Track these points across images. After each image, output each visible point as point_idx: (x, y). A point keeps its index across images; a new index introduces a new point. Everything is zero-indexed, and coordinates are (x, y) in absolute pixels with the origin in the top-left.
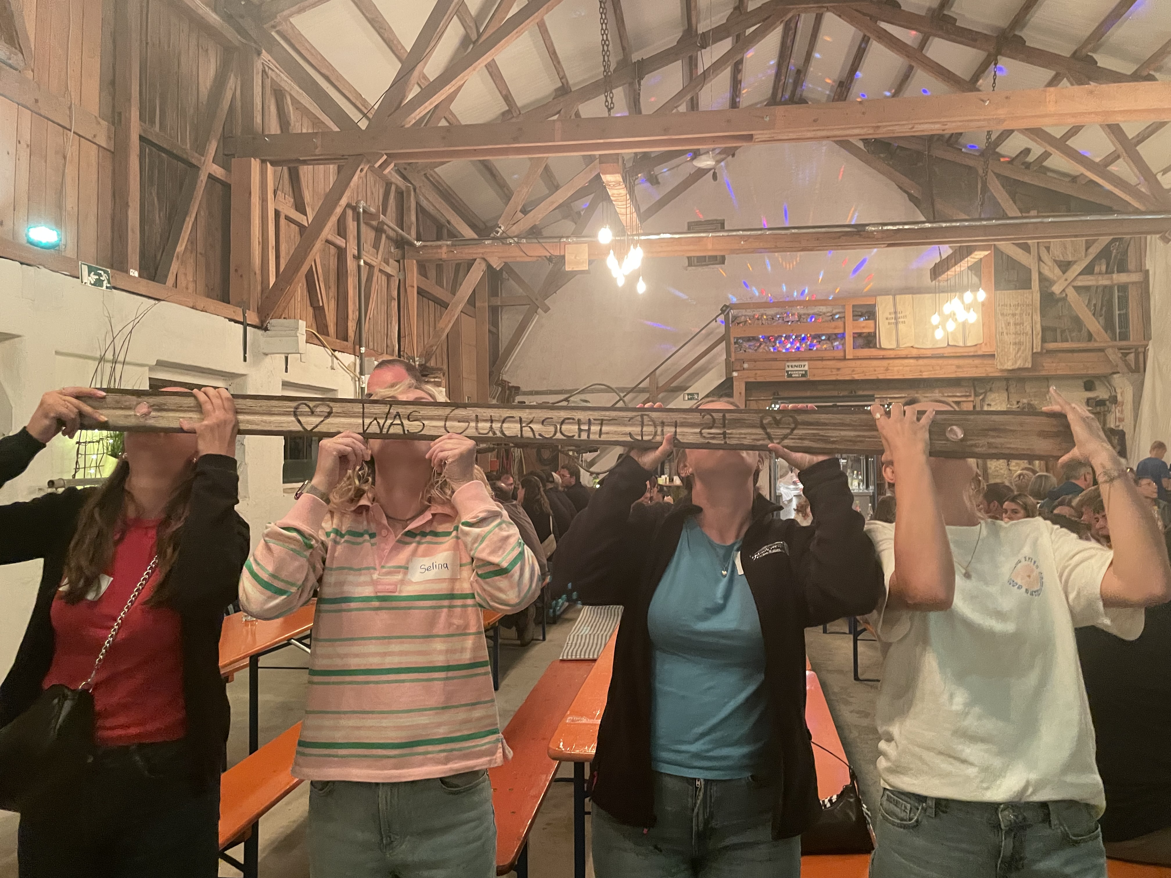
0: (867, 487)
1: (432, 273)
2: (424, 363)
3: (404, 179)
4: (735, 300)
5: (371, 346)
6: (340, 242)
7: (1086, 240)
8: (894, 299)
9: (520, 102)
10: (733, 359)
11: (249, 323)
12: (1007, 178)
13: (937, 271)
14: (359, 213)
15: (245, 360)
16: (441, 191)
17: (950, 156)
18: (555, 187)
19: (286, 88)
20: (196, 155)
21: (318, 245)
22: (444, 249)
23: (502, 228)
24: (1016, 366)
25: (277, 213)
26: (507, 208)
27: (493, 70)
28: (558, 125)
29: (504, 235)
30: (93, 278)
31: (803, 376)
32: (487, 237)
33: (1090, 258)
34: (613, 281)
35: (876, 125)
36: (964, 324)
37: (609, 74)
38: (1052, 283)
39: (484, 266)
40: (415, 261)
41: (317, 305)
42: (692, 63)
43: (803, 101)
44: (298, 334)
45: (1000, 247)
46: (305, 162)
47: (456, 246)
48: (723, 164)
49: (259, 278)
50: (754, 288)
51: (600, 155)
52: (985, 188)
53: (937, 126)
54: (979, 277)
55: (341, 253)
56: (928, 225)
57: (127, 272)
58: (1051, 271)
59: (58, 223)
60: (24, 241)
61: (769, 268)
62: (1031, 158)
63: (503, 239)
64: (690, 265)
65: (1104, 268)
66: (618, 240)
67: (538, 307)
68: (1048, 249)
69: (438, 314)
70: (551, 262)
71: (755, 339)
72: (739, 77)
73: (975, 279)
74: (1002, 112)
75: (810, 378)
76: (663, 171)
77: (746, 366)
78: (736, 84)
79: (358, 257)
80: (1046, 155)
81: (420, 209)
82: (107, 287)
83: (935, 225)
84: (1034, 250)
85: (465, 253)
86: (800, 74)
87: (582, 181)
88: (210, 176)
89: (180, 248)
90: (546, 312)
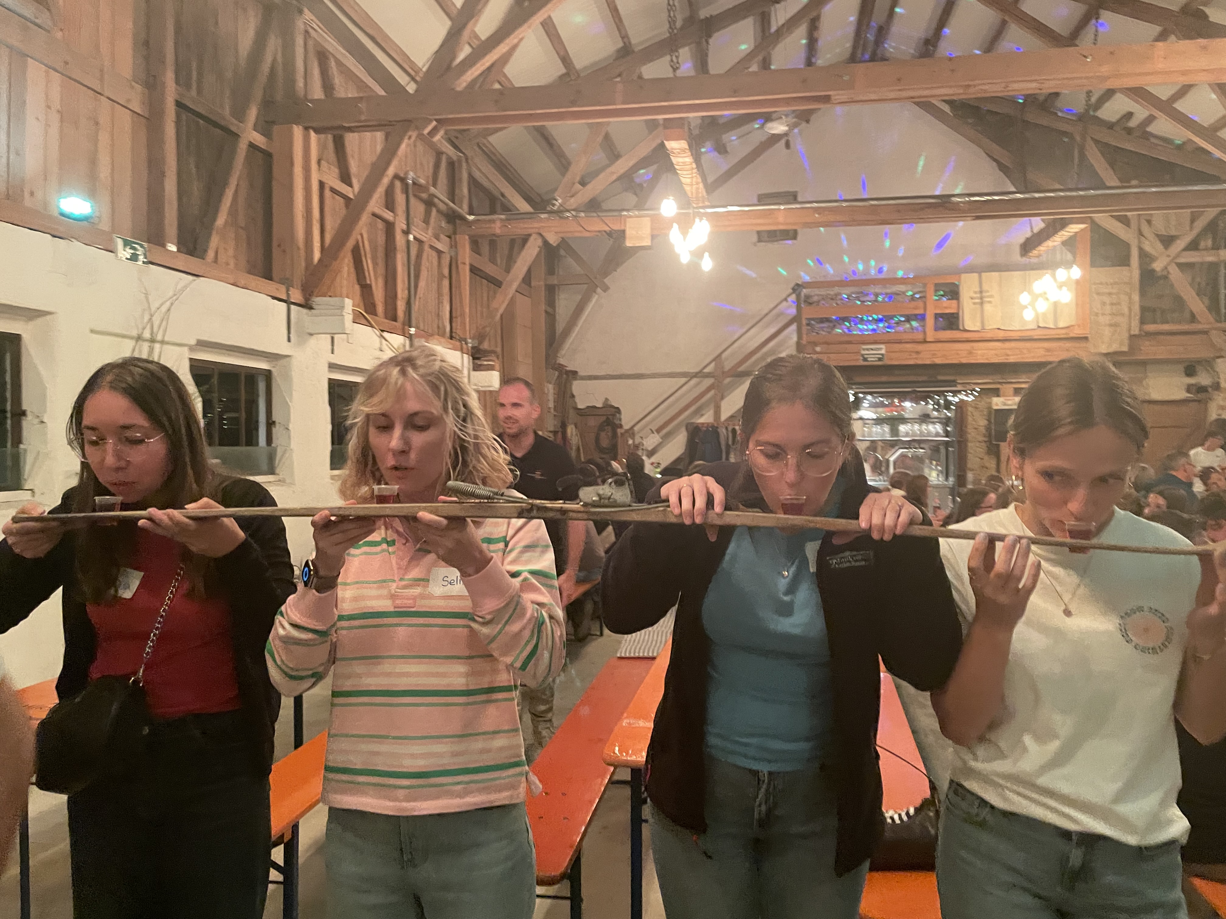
0: (947, 479)
1: (485, 249)
2: (476, 345)
3: (455, 148)
4: (807, 278)
5: (422, 327)
6: (388, 215)
7: (1192, 212)
8: (980, 277)
9: (579, 63)
10: (804, 342)
11: (293, 301)
12: (1107, 144)
13: (1027, 247)
14: (407, 185)
15: (289, 340)
16: (492, 160)
17: (1044, 121)
18: (614, 156)
19: (331, 50)
20: (235, 122)
21: (365, 218)
22: (498, 224)
23: (560, 201)
24: (1111, 350)
25: (322, 185)
26: (566, 179)
27: (549, 27)
28: (620, 87)
29: (562, 208)
30: (128, 253)
31: (880, 359)
32: (543, 210)
33: (1195, 232)
34: (677, 257)
35: (966, 83)
36: (1056, 304)
37: (675, 31)
38: (1152, 259)
39: (539, 242)
40: (467, 237)
41: (364, 283)
42: (764, 20)
43: (884, 59)
44: (344, 314)
45: (1097, 220)
46: (350, 129)
47: (509, 220)
48: (796, 130)
49: (302, 253)
50: (828, 266)
51: (665, 120)
52: (1082, 156)
53: (1034, 85)
54: (1074, 255)
55: (389, 227)
56: (1019, 196)
57: (163, 246)
58: (1152, 246)
59: (92, 193)
60: (56, 214)
61: (845, 243)
62: (1133, 123)
63: (559, 213)
64: (760, 240)
65: (1209, 243)
66: (681, 213)
67: (597, 286)
68: (1149, 222)
69: (491, 293)
70: (612, 237)
71: (828, 320)
72: (816, 34)
73: (1069, 256)
74: (1105, 70)
75: (887, 362)
76: (732, 138)
77: (818, 349)
78: (812, 42)
79: (406, 232)
80: (1150, 119)
81: (474, 182)
82: (144, 262)
83: (1027, 196)
84: (1134, 223)
85: (519, 228)
86: (882, 32)
87: (644, 149)
88: (252, 146)
89: (221, 220)
90: (605, 291)
